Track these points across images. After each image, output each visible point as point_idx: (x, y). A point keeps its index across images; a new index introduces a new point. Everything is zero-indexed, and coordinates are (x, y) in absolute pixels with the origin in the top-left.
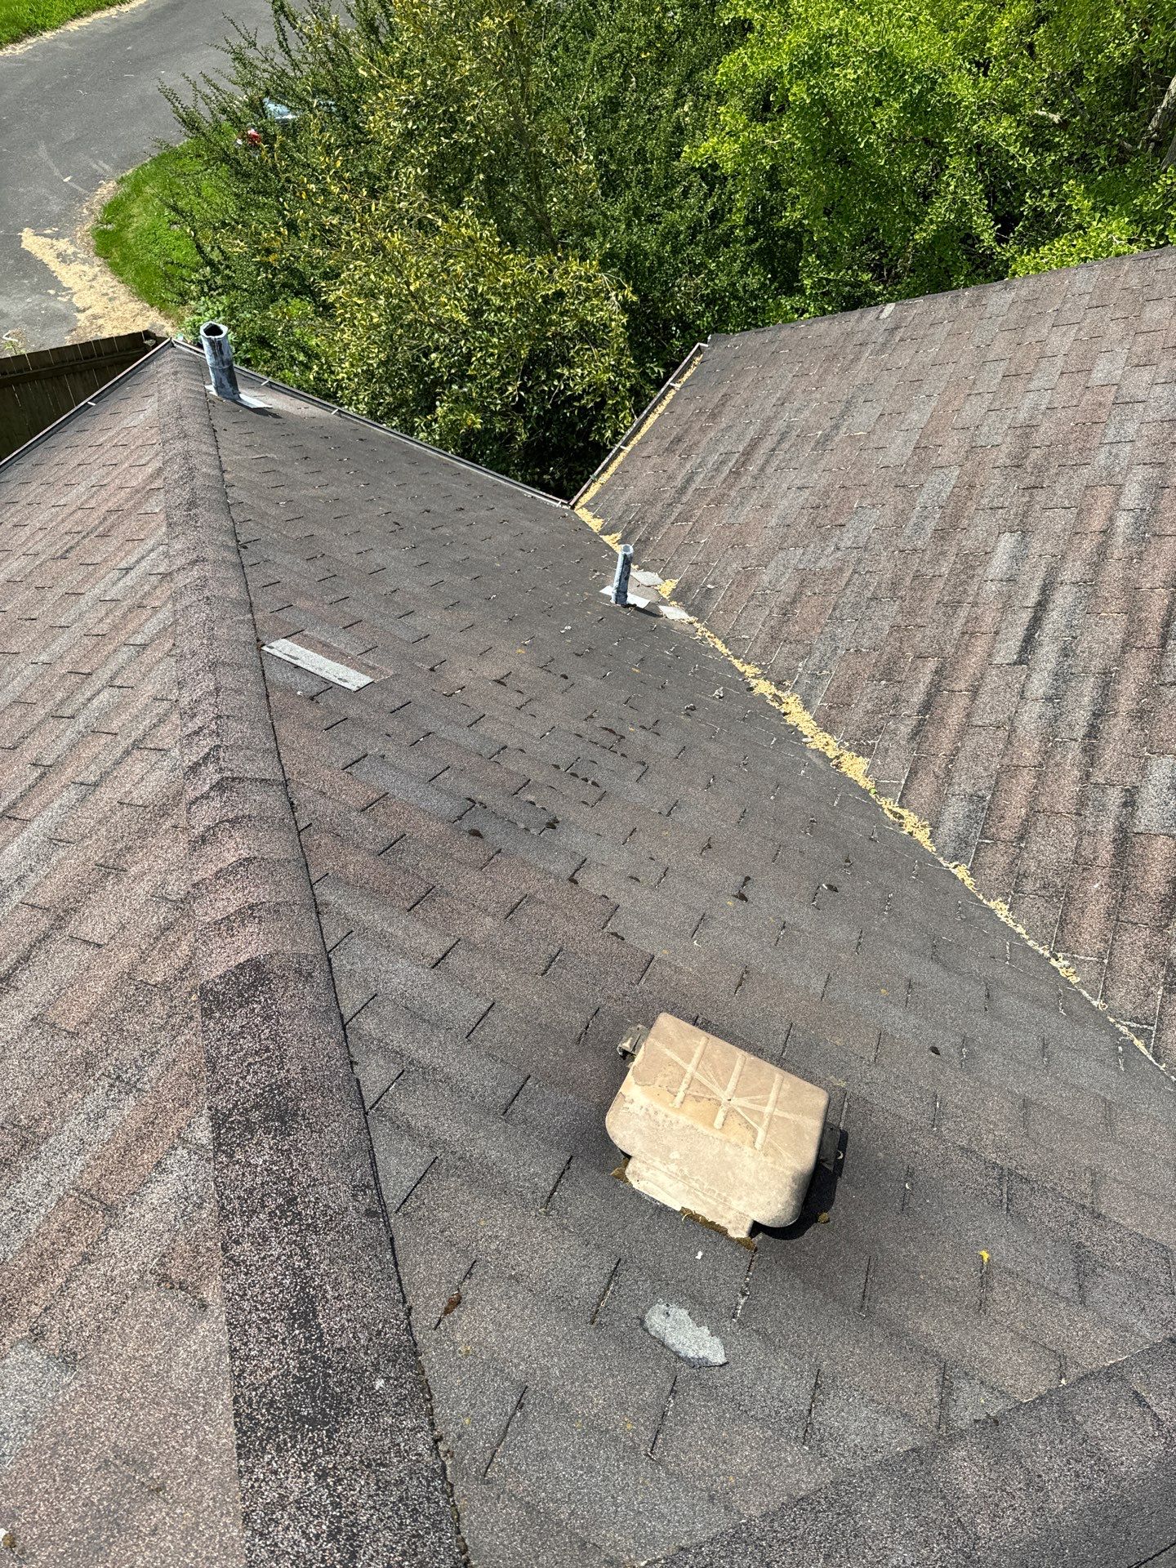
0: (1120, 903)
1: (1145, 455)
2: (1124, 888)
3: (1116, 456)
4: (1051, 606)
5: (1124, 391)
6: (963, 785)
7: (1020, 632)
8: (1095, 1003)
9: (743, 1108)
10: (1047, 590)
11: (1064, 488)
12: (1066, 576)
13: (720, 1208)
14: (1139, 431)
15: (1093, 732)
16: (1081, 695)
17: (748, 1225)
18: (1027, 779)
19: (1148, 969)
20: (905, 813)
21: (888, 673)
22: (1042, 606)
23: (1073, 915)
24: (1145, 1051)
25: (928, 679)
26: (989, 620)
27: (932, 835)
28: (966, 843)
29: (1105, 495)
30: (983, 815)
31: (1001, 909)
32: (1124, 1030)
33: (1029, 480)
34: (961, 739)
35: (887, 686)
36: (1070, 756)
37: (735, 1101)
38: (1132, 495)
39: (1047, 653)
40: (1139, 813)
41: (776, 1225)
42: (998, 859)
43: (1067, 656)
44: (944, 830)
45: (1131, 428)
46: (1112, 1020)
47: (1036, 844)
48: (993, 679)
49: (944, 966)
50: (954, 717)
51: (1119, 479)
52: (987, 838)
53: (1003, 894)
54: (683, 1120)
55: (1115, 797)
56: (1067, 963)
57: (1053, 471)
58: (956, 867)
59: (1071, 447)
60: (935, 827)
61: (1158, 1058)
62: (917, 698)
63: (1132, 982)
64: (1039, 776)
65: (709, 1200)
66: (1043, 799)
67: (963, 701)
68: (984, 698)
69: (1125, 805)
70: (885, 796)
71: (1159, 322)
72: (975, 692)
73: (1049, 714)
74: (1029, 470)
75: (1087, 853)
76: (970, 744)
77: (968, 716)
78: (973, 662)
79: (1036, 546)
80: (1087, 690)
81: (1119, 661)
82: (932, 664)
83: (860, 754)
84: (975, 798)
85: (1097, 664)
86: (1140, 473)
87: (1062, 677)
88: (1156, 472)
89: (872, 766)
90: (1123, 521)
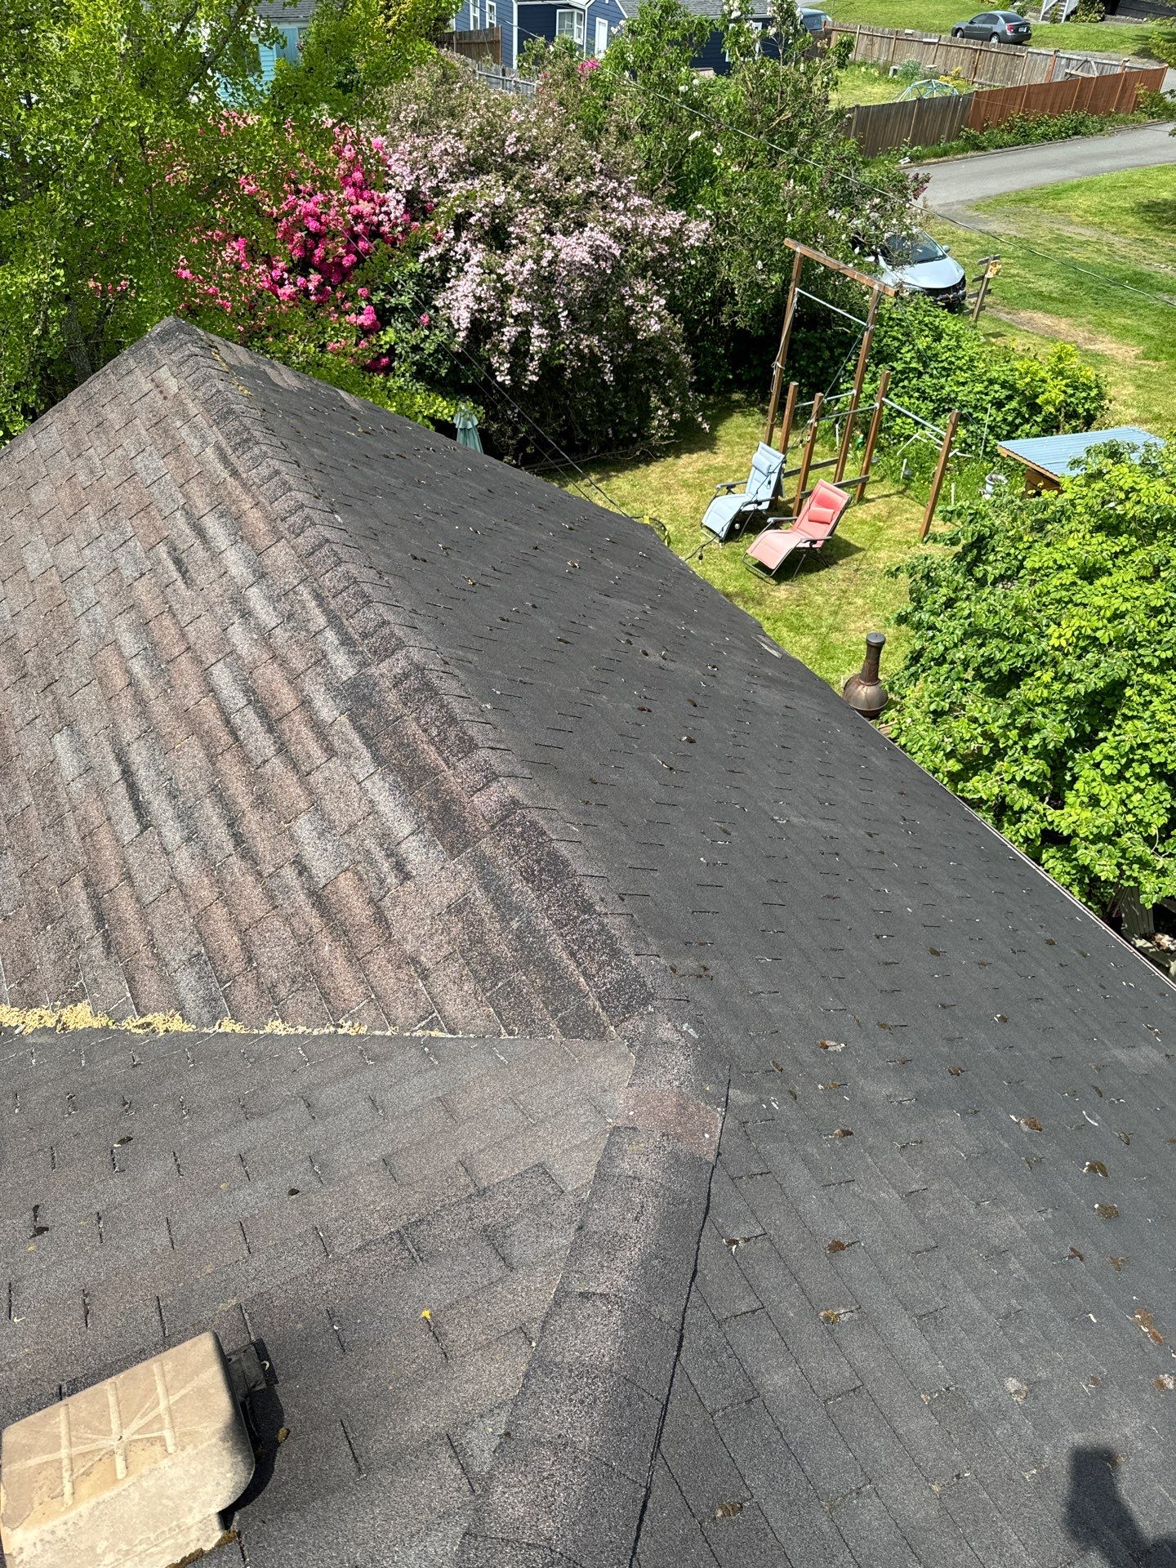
0: (351, 946)
1: (115, 606)
2: (345, 933)
3: (95, 620)
4: (134, 768)
5: (63, 568)
6: (176, 956)
7: (127, 804)
8: (388, 1033)
9: (138, 1432)
10: (121, 757)
11: (74, 670)
12: (127, 737)
13: (181, 1540)
14: (97, 592)
15: (238, 839)
16: (208, 818)
17: (215, 1523)
18: (219, 912)
19: (401, 976)
20: (149, 1018)
21: (48, 916)
22: (127, 773)
23: (327, 983)
24: (441, 1035)
25: (83, 896)
26: (95, 814)
27: (185, 1018)
28: (213, 1000)
29: (108, 655)
30: (210, 967)
31: (276, 1027)
32: (419, 1033)
33: (42, 682)
34: (147, 923)
35: (54, 928)
36: (236, 870)
37: (126, 1434)
38: (129, 643)
39: (160, 806)
40: (314, 871)
41: (240, 1493)
42: (245, 990)
43: (175, 797)
44: (189, 1005)
45: (89, 592)
46: (408, 1034)
47: (264, 955)
48: (134, 857)
49: (261, 1115)
50: (128, 909)
51: (110, 637)
52: (226, 982)
53: (270, 1014)
54: (84, 1508)
55: (289, 873)
56: (350, 1023)
57: (55, 662)
58: (220, 1025)
59: (55, 635)
60: (180, 1008)
61: (453, 1031)
62: (86, 918)
63: (400, 994)
64: (226, 904)
65: (165, 1545)
66: (241, 918)
67: (124, 892)
68: (139, 877)
69: (300, 874)
70: (123, 1018)
71: (49, 501)
72: (128, 877)
73: (197, 851)
74: (35, 674)
75: (303, 930)
76: (156, 920)
77: (138, 900)
78: (108, 854)
79: (86, 730)
80: (210, 811)
81: (216, 773)
82: (78, 882)
83: (75, 1002)
84: (193, 960)
85: (202, 787)
86: (122, 623)
87: (184, 816)
88: (133, 614)
89: (94, 1003)
90: (137, 667)
